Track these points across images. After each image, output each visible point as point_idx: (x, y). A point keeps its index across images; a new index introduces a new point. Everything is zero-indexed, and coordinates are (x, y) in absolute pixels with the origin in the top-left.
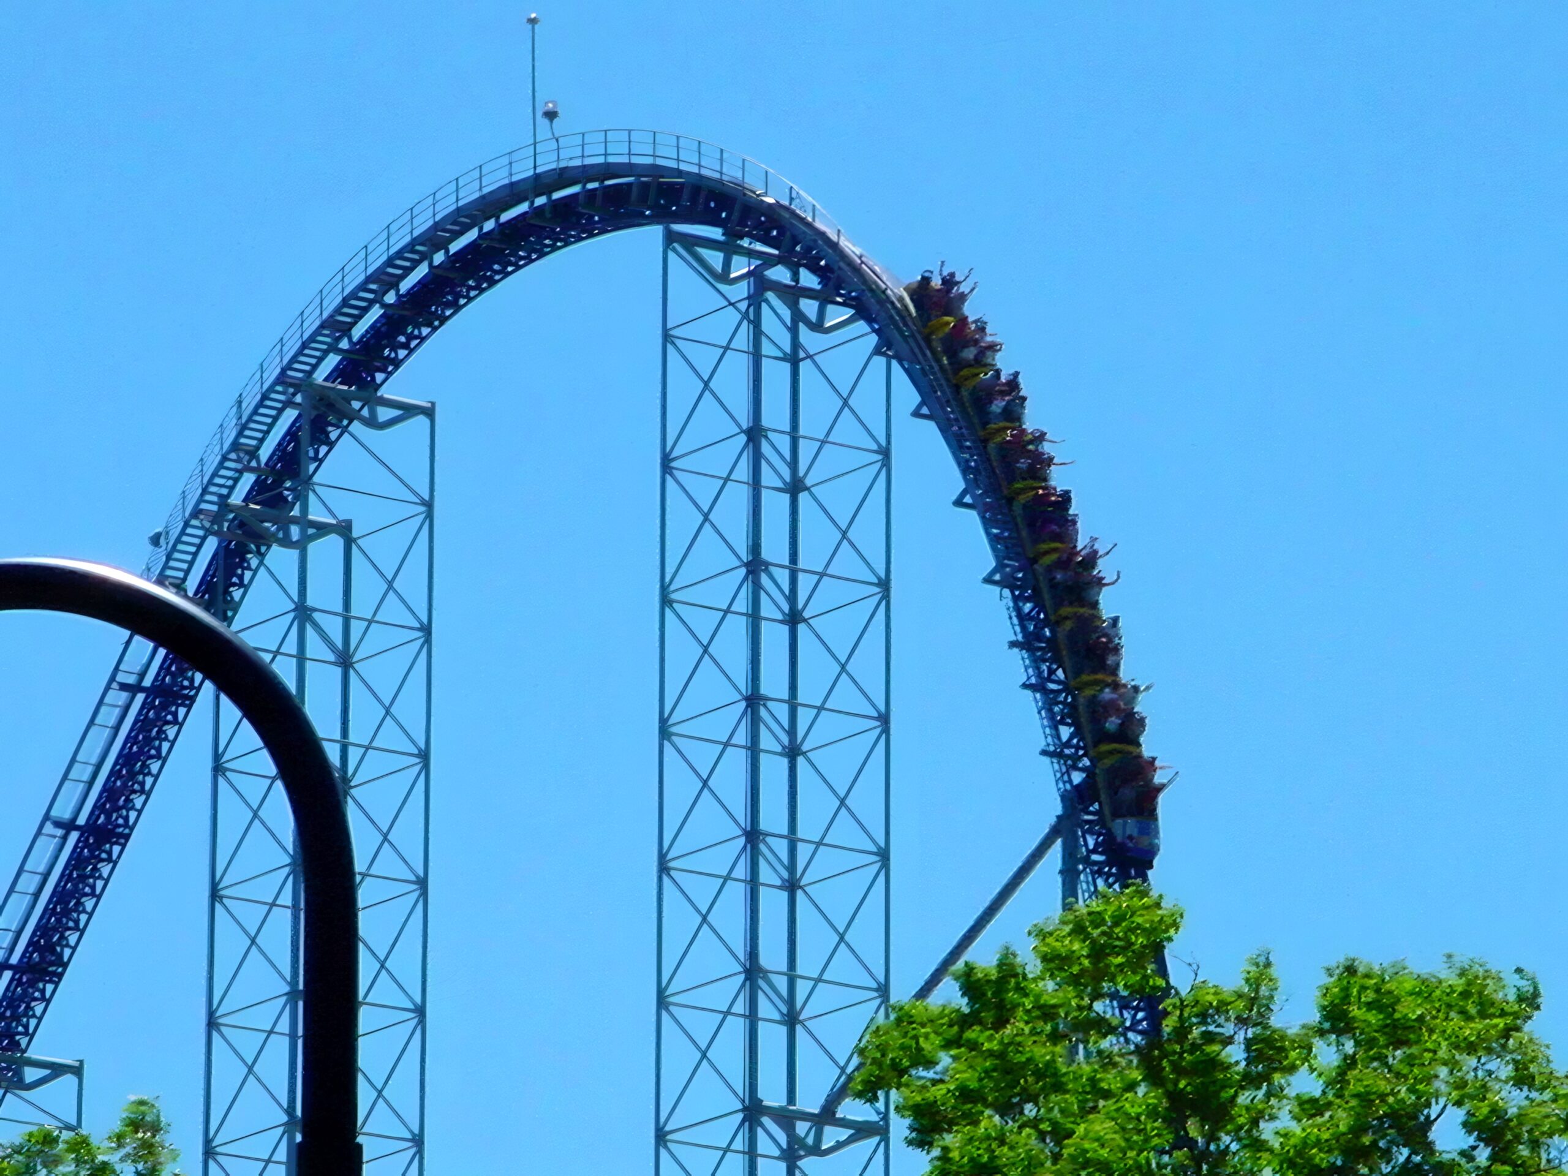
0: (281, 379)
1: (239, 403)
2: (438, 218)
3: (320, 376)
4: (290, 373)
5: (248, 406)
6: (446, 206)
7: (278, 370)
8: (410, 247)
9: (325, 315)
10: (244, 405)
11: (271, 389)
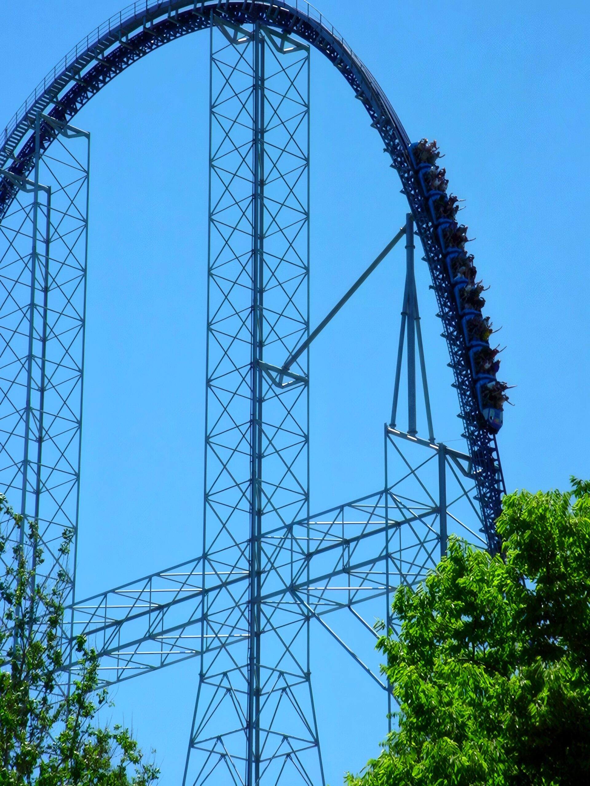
0: (26, 118)
1: (6, 130)
2: (100, 37)
3: (46, 112)
4: (29, 115)
5: (9, 132)
6: (104, 31)
7: (25, 113)
8: (86, 53)
9: (46, 88)
10: (8, 131)
11: (21, 123)
